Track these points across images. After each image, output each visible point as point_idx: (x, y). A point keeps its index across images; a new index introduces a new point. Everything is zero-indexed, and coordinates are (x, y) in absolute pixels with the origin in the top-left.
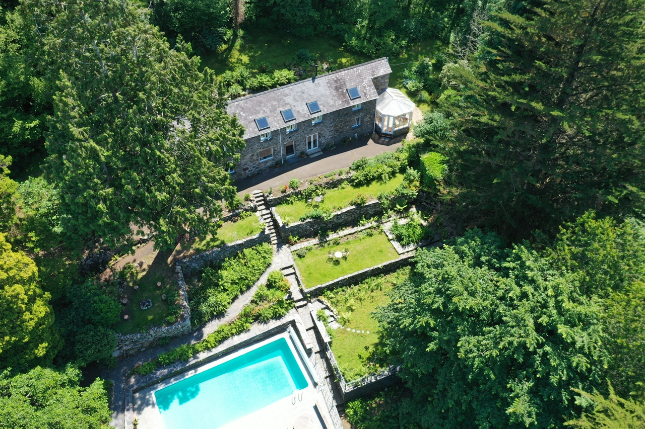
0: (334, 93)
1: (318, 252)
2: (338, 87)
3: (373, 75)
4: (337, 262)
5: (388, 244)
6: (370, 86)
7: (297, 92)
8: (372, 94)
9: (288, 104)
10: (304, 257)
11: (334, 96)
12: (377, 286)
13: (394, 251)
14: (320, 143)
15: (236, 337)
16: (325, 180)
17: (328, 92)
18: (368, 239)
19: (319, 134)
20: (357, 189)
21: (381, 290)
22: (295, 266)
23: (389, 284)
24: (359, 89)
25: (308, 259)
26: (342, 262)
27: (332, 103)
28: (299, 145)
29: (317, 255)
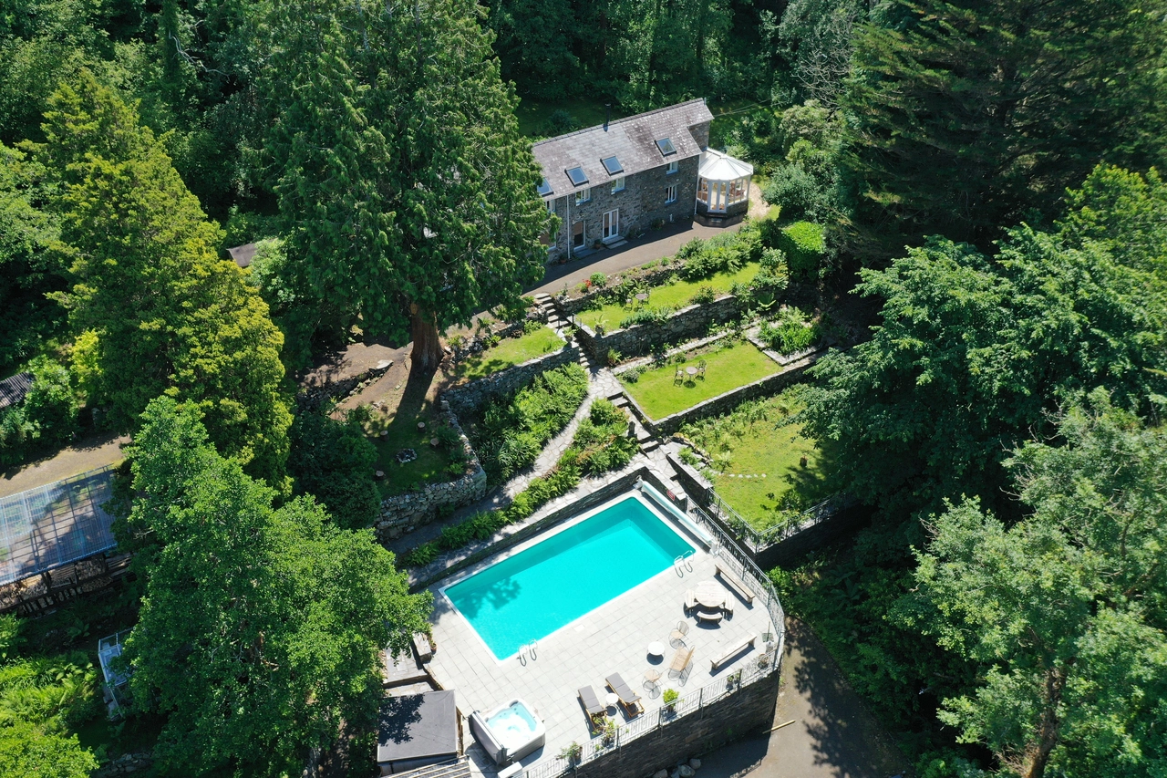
0: (638, 145)
1: (656, 373)
2: (643, 137)
3: (689, 122)
4: (690, 384)
5: (761, 356)
6: (686, 137)
7: (585, 144)
8: (692, 149)
9: (574, 160)
10: (636, 381)
11: (639, 150)
12: (759, 413)
13: (772, 363)
14: (621, 225)
15: (558, 500)
16: (645, 273)
17: (629, 145)
18: (727, 352)
19: (620, 210)
20: (695, 285)
21: (766, 419)
22: (626, 393)
23: (777, 411)
24: (672, 140)
25: (644, 383)
26: (697, 382)
27: (637, 159)
28: (593, 227)
29: (656, 377)
